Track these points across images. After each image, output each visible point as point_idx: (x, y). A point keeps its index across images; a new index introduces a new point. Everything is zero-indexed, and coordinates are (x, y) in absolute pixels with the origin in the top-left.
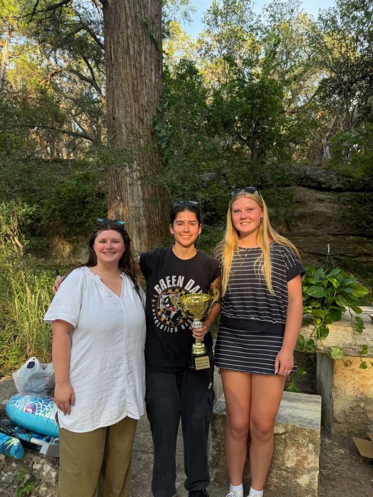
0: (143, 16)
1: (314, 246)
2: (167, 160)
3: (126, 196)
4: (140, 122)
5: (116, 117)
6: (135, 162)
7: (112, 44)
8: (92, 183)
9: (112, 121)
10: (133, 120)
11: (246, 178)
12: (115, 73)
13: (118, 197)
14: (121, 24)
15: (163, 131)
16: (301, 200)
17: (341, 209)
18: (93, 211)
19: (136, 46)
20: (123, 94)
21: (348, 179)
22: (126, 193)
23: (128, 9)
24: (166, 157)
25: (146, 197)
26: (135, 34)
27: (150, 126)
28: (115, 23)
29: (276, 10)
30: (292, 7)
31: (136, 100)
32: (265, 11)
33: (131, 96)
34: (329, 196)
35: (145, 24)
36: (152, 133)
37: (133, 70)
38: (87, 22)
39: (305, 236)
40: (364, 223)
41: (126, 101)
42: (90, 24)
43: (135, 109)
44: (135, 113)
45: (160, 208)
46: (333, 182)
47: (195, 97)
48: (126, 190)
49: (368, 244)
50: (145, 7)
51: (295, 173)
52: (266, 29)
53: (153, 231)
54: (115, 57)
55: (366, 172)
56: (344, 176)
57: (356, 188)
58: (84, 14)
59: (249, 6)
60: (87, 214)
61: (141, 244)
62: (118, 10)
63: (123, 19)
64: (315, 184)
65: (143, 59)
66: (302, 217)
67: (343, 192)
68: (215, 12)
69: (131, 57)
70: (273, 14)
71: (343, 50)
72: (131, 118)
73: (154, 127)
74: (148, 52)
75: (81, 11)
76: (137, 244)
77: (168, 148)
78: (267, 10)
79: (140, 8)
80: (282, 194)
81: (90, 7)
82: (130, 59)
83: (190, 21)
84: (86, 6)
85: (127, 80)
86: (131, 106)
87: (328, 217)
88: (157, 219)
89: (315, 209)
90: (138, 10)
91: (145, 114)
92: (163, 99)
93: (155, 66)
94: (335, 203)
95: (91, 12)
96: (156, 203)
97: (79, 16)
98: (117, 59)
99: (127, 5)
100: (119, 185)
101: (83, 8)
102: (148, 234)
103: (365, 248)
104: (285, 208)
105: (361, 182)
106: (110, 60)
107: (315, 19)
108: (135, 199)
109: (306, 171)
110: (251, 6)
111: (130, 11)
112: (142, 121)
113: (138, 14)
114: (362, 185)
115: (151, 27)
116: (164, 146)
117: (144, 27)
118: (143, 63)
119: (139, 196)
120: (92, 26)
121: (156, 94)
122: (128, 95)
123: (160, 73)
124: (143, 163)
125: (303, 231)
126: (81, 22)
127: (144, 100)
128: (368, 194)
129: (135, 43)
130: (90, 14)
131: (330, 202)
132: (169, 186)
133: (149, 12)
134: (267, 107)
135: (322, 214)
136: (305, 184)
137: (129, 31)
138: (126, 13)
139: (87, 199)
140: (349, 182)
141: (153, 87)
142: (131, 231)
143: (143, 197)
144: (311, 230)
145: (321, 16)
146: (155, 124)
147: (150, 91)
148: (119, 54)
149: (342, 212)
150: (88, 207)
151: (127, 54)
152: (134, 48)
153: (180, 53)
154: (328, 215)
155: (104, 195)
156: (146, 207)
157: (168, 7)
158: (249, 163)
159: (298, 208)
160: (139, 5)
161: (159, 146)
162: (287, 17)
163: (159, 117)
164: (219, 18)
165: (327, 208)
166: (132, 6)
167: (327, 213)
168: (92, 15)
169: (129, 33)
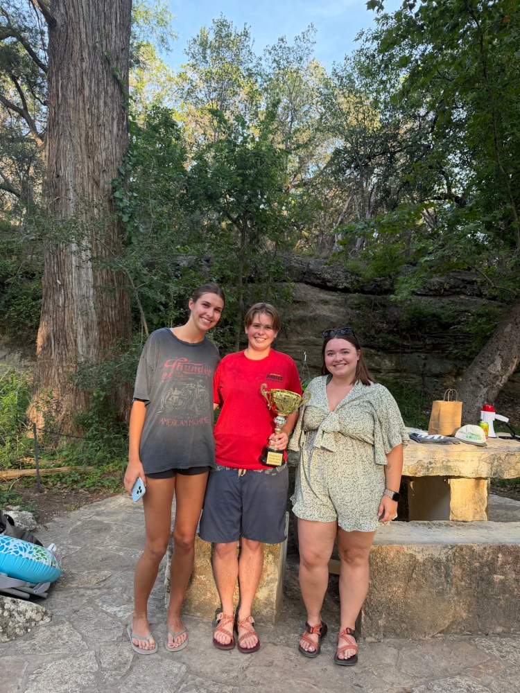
0: (104, 47)
1: (315, 358)
2: (130, 238)
3: (69, 281)
4: (95, 184)
5: (61, 175)
6: (86, 238)
7: (60, 78)
8: (16, 257)
9: (55, 179)
10: (85, 181)
11: (234, 268)
12: (62, 116)
13: (58, 281)
14: (74, 53)
15: (125, 200)
16: (301, 300)
17: (348, 314)
18: (17, 297)
19: (93, 85)
20: (73, 146)
21: (357, 278)
22: (70, 276)
23: (84, 36)
24: (127, 234)
25: (98, 284)
26: (92, 69)
27: (108, 191)
28: (65, 50)
29: (280, 55)
30: (301, 54)
31: (90, 156)
32: (268, 54)
33: (83, 149)
34: (334, 298)
35: (107, 58)
36: (110, 201)
37: (87, 116)
38: (20, 27)
39: (305, 345)
40: (373, 332)
41: (76, 156)
42: (24, 31)
43: (88, 167)
44: (88, 173)
45: (118, 299)
46: (340, 280)
47: (171, 157)
48: (70, 273)
49: (376, 358)
50: (107, 36)
51: (297, 265)
52: (267, 76)
53: (106, 329)
54: (63, 95)
55: (376, 270)
56: (352, 274)
57: (366, 290)
58: (14, 15)
59: (247, 44)
60: (6, 302)
61: (89, 347)
62: (71, 35)
63: (77, 47)
64: (319, 281)
65: (102, 104)
66: (301, 321)
67: (351, 293)
68: (203, 43)
69: (86, 99)
70: (277, 59)
71: (361, 116)
72: (82, 178)
73: (113, 193)
74: (110, 95)
75: (10, 11)
76: (83, 346)
77: (132, 223)
78: (270, 53)
79: (101, 37)
80: (277, 291)
81: (26, 8)
82: (84, 100)
83: (168, 49)
84: (18, 6)
85: (79, 128)
86: (83, 162)
87: (332, 322)
88: (112, 313)
89: (318, 312)
90: (97, 40)
91: (101, 175)
92: (127, 158)
93: (117, 114)
94: (341, 306)
95: (26, 15)
96: (113, 294)
97: (7, 16)
98: (66, 99)
99: (83, 30)
100: (60, 265)
101: (15, 7)
102: (100, 334)
103: (373, 362)
104: (282, 309)
105: (372, 282)
106: (56, 98)
107: (329, 73)
108: (83, 285)
109: (309, 264)
110: (250, 43)
111: (87, 39)
112: (97, 183)
113: (97, 44)
114: (373, 286)
115: (115, 63)
116: (125, 219)
117: (105, 62)
118: (102, 109)
119: (88, 281)
120: (26, 34)
121: (118, 150)
122: (79, 147)
123: (125, 123)
124: (97, 239)
125: (302, 338)
126: (9, 26)
127: (101, 157)
128: (380, 297)
129: (91, 81)
130: (24, 18)
131: (335, 305)
132: (131, 272)
133: (113, 44)
134: (261, 181)
135: (326, 318)
136: (308, 280)
137: (84, 65)
138: (81, 40)
139: (9, 280)
140: (358, 281)
141: (113, 141)
142: (75, 328)
143: (95, 284)
144: (312, 338)
145: (335, 70)
146: (114, 189)
147: (110, 146)
148: (69, 93)
149: (348, 317)
150: (9, 291)
151: (80, 94)
152: (90, 88)
153: (153, 87)
154: (332, 320)
155: (34, 275)
156: (98, 298)
157: (138, 26)
158: (238, 249)
159: (298, 309)
160: (99, 33)
161: (120, 218)
162: (295, 66)
163: (120, 180)
164: (208, 51)
165: (331, 311)
166: (90, 32)
167: (331, 318)
168: (28, 19)
169: (84, 68)
